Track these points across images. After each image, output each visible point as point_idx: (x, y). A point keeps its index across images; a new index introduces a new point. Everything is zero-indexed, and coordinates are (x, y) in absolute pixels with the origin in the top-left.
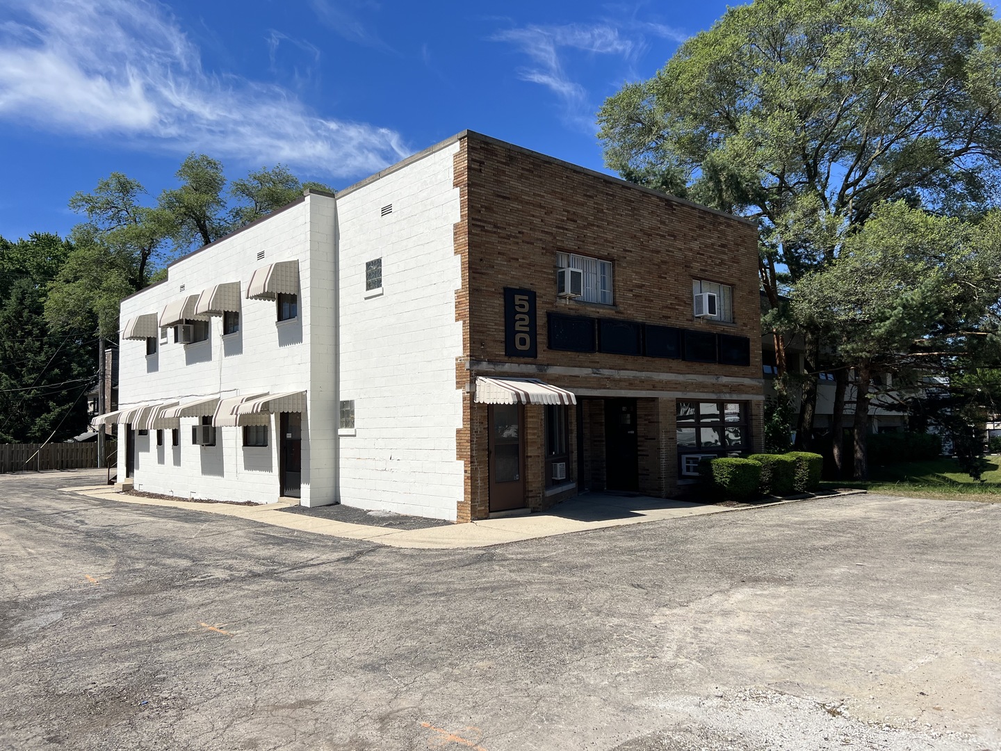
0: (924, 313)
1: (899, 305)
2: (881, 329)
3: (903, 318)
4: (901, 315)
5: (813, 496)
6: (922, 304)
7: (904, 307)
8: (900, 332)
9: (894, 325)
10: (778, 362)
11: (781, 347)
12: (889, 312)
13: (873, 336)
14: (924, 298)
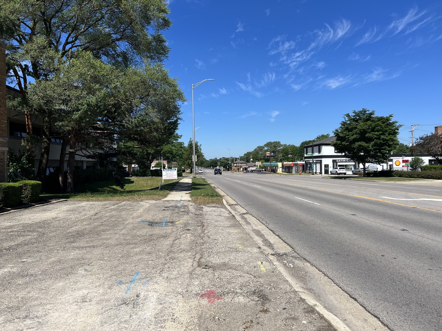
0: (97, 109)
1: (85, 104)
2: (76, 116)
3: (87, 110)
4: (86, 109)
5: (34, 205)
6: (97, 105)
7: (88, 105)
8: (85, 117)
9: (83, 114)
10: (27, 131)
11: (30, 123)
12: (80, 107)
13: (73, 119)
14: (97, 102)
